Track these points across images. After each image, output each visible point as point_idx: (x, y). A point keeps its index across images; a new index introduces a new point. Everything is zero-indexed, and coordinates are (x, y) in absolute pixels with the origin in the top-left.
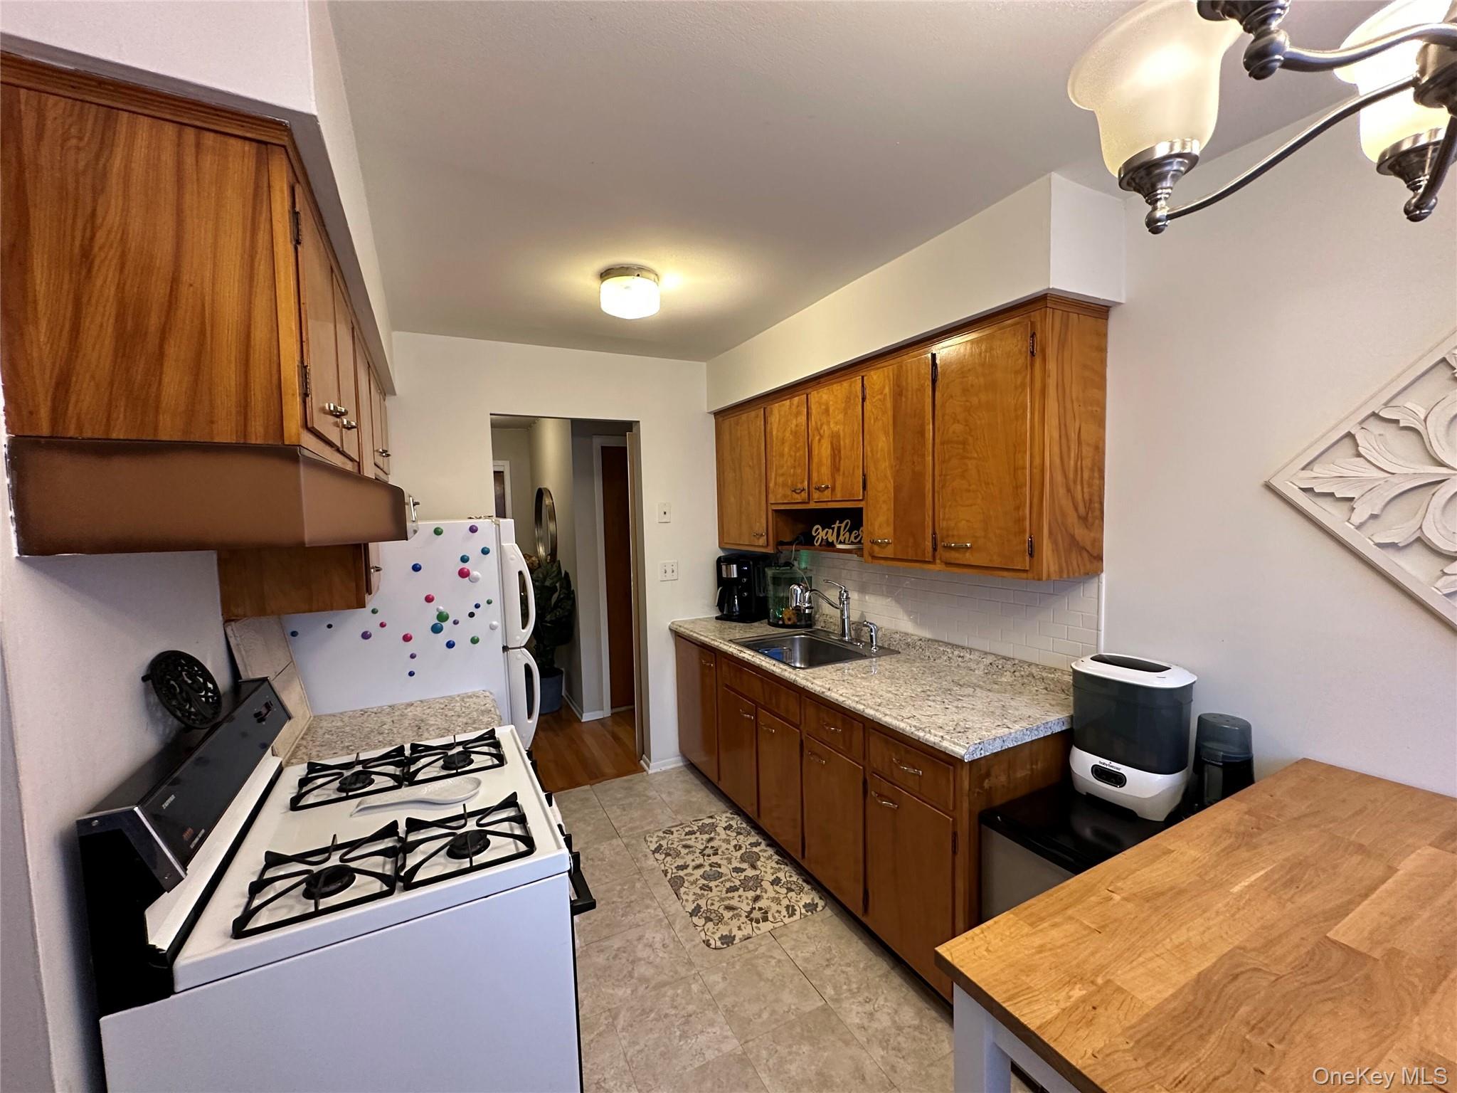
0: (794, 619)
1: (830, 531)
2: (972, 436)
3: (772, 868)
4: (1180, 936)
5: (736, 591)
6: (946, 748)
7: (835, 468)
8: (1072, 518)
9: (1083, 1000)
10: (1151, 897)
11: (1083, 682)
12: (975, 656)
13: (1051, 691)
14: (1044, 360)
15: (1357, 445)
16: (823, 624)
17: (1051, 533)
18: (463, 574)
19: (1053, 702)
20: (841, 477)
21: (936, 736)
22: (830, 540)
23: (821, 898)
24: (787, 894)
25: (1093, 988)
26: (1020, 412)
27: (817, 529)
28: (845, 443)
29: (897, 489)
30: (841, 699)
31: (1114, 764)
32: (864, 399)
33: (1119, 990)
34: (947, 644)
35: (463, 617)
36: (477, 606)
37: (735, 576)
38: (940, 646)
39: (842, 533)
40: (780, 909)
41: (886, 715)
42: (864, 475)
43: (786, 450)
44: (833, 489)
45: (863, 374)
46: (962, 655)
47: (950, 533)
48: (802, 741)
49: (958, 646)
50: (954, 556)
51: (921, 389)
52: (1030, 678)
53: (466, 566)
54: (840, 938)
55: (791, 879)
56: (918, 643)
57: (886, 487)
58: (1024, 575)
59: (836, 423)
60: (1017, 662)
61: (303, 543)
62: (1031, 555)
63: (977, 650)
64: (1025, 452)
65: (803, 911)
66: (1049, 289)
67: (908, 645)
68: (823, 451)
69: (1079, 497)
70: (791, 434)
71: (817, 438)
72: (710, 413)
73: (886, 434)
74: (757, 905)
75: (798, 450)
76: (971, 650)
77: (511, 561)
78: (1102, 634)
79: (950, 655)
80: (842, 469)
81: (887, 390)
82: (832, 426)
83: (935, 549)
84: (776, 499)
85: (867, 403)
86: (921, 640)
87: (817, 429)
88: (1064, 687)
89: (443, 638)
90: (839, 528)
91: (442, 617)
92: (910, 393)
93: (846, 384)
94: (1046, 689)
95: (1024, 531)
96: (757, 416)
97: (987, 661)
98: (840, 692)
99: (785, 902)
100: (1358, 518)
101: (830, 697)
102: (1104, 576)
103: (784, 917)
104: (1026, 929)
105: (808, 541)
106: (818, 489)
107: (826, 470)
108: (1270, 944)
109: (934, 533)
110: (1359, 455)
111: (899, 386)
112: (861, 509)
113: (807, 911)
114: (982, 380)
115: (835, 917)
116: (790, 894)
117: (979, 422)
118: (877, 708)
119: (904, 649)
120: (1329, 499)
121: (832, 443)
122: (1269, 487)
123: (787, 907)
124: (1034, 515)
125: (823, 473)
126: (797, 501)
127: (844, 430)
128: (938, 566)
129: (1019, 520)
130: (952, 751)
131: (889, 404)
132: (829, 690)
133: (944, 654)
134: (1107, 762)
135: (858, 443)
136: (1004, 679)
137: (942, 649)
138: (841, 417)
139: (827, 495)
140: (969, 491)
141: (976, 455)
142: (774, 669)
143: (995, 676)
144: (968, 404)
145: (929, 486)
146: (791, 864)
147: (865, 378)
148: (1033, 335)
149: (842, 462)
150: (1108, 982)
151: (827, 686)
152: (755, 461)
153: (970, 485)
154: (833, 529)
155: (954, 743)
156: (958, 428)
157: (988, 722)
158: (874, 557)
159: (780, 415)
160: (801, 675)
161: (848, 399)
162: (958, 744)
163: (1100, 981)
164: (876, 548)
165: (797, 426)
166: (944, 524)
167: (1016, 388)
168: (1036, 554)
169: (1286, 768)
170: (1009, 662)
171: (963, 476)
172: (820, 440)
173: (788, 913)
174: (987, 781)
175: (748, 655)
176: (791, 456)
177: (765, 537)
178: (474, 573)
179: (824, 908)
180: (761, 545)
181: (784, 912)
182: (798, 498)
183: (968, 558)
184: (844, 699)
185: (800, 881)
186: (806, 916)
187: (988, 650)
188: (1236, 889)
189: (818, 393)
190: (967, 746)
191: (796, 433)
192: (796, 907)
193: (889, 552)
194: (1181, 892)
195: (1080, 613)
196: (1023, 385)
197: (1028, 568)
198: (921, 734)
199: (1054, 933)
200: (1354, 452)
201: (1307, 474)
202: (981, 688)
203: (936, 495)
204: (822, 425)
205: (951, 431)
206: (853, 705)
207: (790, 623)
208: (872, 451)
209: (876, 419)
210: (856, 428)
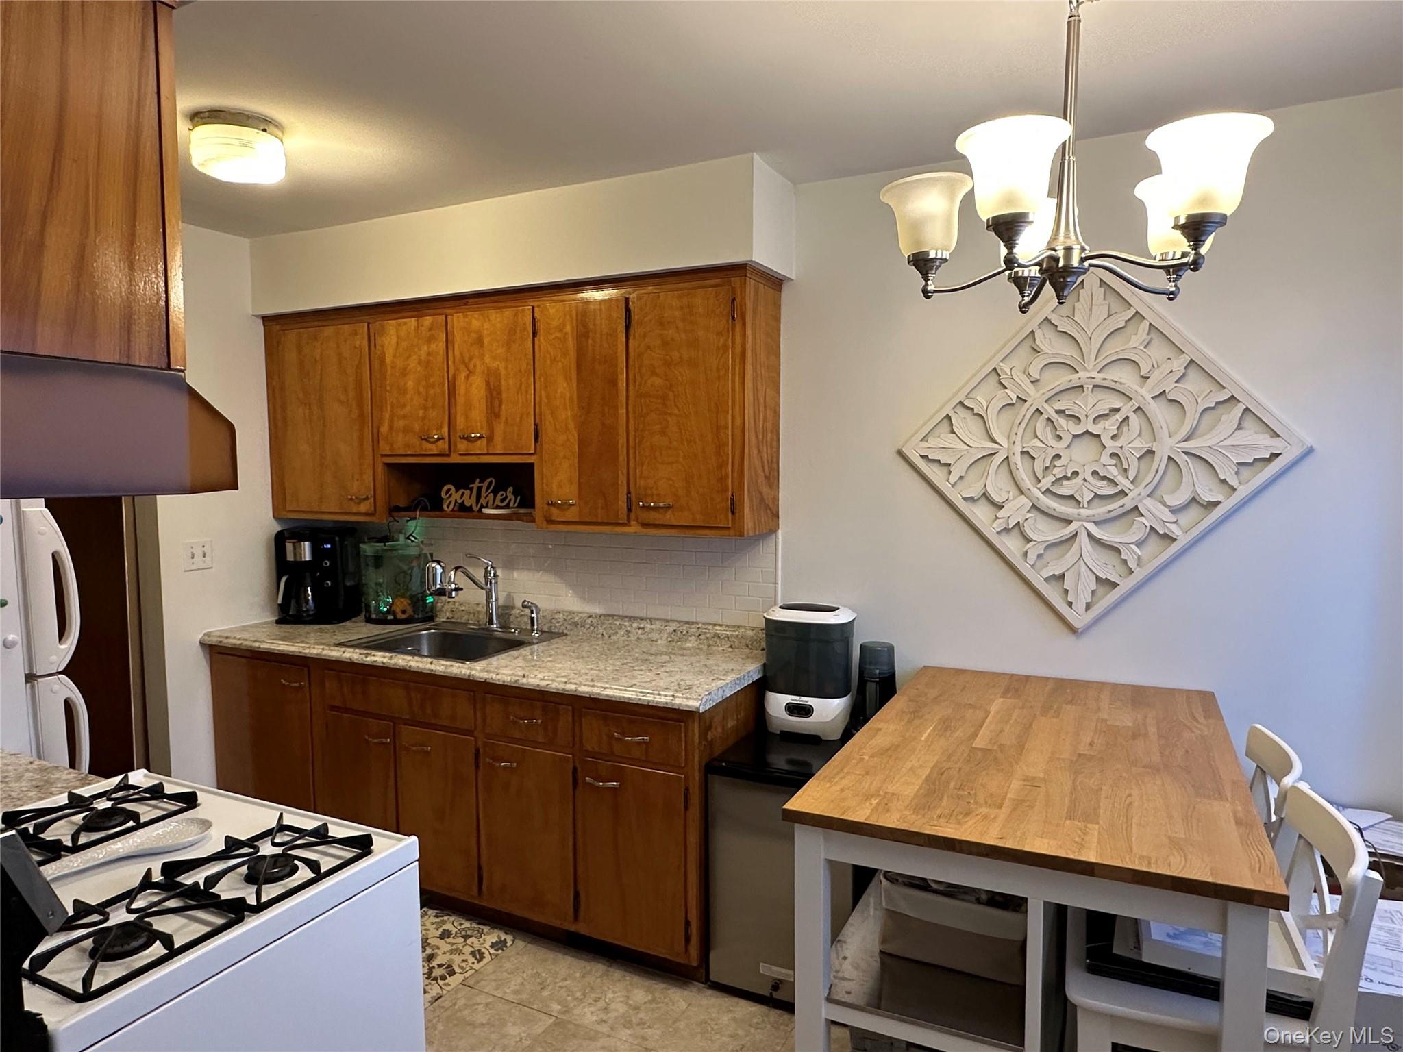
0: (410, 611)
1: (467, 492)
2: (673, 392)
3: (433, 924)
4: (909, 765)
5: (308, 581)
6: (680, 704)
7: (493, 413)
8: (761, 479)
9: (878, 804)
10: (883, 752)
11: (775, 629)
12: (657, 625)
13: (736, 648)
14: (744, 324)
15: (952, 425)
16: (448, 615)
17: (749, 491)
19: (743, 657)
20: (502, 425)
21: (666, 696)
22: (467, 504)
23: (507, 934)
24: (465, 941)
25: (880, 798)
26: (722, 373)
27: (449, 490)
28: (508, 385)
29: (582, 443)
30: (543, 683)
31: (803, 698)
32: (534, 335)
33: (893, 794)
34: (623, 617)
37: (307, 559)
38: (616, 620)
39: (483, 494)
40: (465, 958)
41: (605, 688)
42: (536, 425)
43: (410, 384)
44: (490, 439)
45: (535, 304)
46: (642, 626)
47: (649, 492)
48: (477, 751)
49: (635, 618)
50: (654, 517)
51: (612, 334)
52: (715, 639)
54: (545, 960)
55: (463, 927)
56: (589, 621)
57: (568, 440)
58: (725, 532)
59: (494, 358)
60: (700, 625)
62: (733, 513)
63: (658, 619)
64: (728, 413)
65: (492, 951)
66: (751, 261)
67: (576, 624)
68: (473, 390)
69: (765, 456)
70: (420, 363)
71: (464, 374)
72: (257, 316)
73: (567, 379)
74: (435, 963)
75: (433, 386)
76: (651, 620)
77: (39, 537)
78: (779, 586)
79: (629, 629)
80: (503, 413)
81: (568, 328)
82: (487, 360)
83: (629, 510)
84: (391, 450)
85: (541, 338)
86: (591, 616)
87: (464, 362)
88: (748, 642)
90: (480, 489)
92: (598, 335)
93: (508, 313)
94: (731, 647)
95: (726, 490)
96: (356, 333)
97: (673, 626)
98: (540, 676)
99: (468, 950)
100: (953, 479)
101: (528, 684)
102: (780, 532)
103: (473, 963)
104: (828, 785)
105: (433, 505)
106: (467, 438)
107: (478, 414)
108: (949, 757)
109: (629, 493)
110: (953, 432)
111: (584, 327)
112: (532, 465)
113: (497, 950)
114: (683, 336)
115: (529, 945)
116: (469, 941)
117: (680, 378)
118: (592, 684)
119: (572, 630)
120: (936, 464)
121: (488, 383)
122: (900, 453)
123: (473, 953)
124: (736, 474)
125: (473, 416)
126: (431, 453)
127: (506, 368)
128: (634, 528)
129: (721, 479)
130: (686, 705)
131: (571, 343)
132: (524, 676)
133: (620, 628)
134: (797, 698)
135: (528, 387)
136: (689, 645)
137: (618, 623)
138: (501, 351)
139: (481, 446)
140: (670, 448)
141: (676, 411)
142: (433, 667)
143: (679, 643)
144: (668, 357)
145: (622, 441)
146: (454, 913)
147: (536, 309)
148: (734, 300)
149: (503, 407)
150: (886, 793)
151: (521, 673)
152: (351, 394)
153: (671, 442)
154: (471, 489)
155: (687, 698)
156: (658, 381)
157: (702, 679)
158: (550, 521)
159: (398, 337)
160: (478, 668)
161: (511, 331)
162: (690, 698)
163: (882, 793)
164: (554, 511)
165: (429, 354)
166: (641, 483)
167: (718, 348)
168: (737, 511)
169: (918, 673)
170: (693, 626)
171: (663, 432)
172: (467, 377)
173: (476, 959)
174: (709, 733)
175: (380, 658)
176: (419, 393)
177: (372, 499)
179: (513, 941)
180: (359, 512)
181: (471, 959)
182: (434, 449)
183: (669, 517)
184: (547, 683)
185: (474, 925)
186: (497, 955)
187: (669, 618)
188: (923, 738)
189: (465, 317)
190: (700, 698)
191: (428, 362)
192: (483, 950)
193: (571, 514)
194: (898, 746)
195: (760, 570)
196: (725, 348)
197: (730, 526)
198: (650, 698)
199: (844, 782)
200: (949, 429)
201: (924, 444)
202: (674, 654)
203: (631, 451)
204: (471, 359)
205: (649, 382)
206: (561, 686)
207: (404, 616)
208: (548, 397)
209: (554, 360)
210: (524, 367)
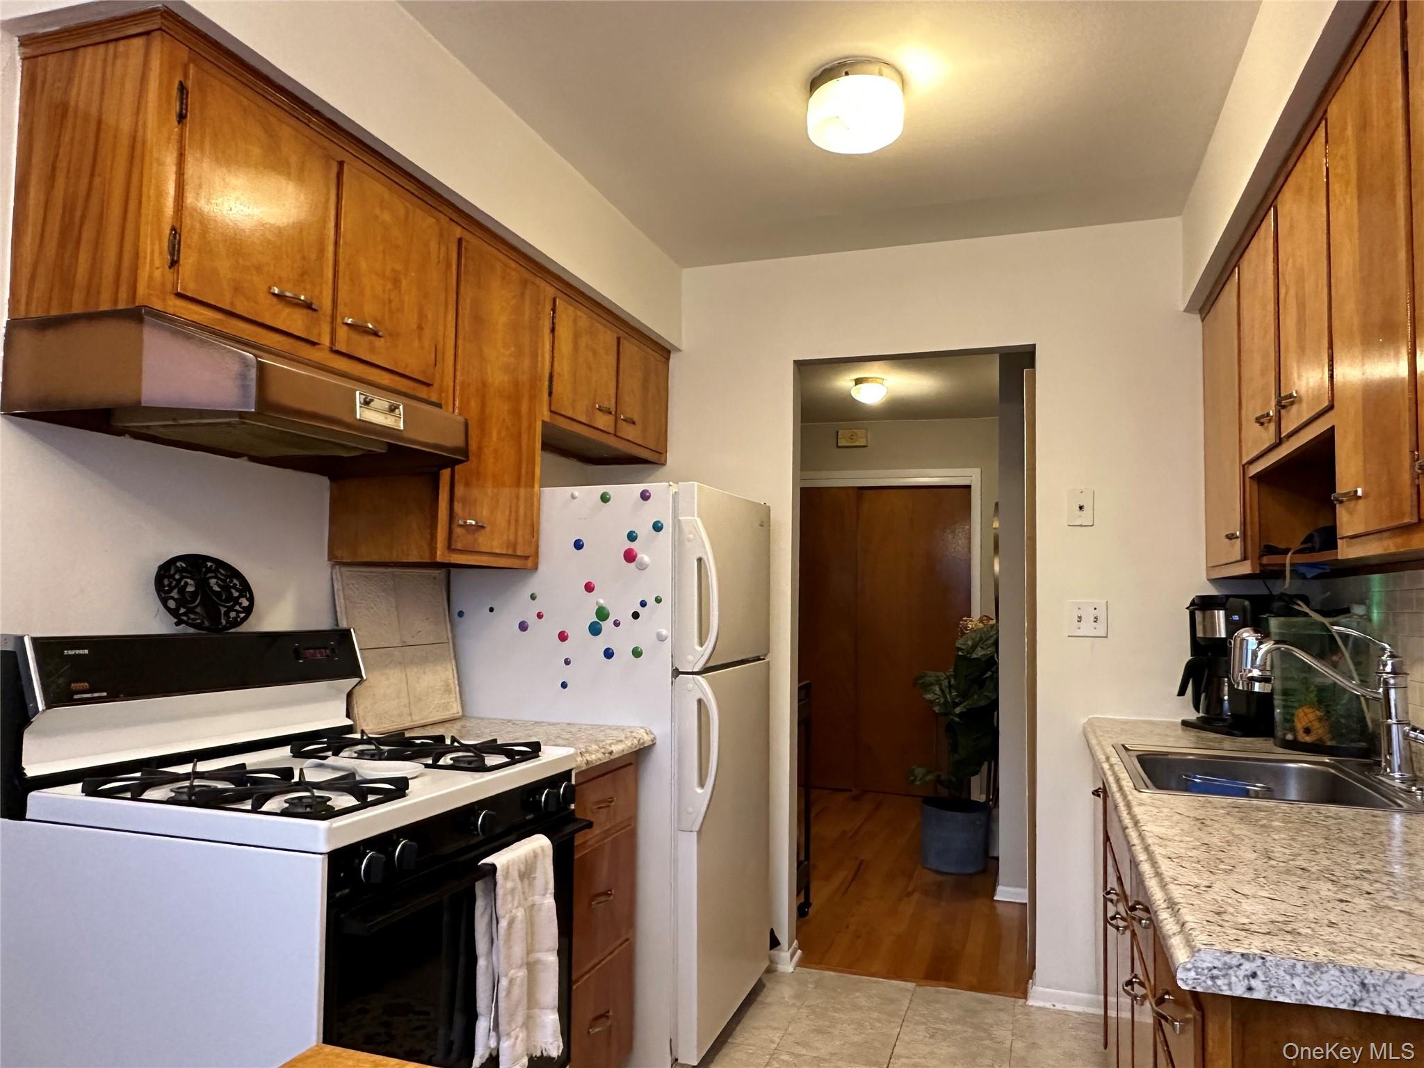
0: (1319, 732)
7: (1301, 350)
18: (630, 556)
28: (1310, 285)
35: (626, 618)
36: (643, 604)
37: (1223, 636)
43: (1255, 340)
44: (1299, 398)
53: (633, 545)
59: (1300, 247)
61: (139, 402)
68: (1289, 319)
70: (1259, 301)
71: (1283, 295)
73: (1351, 232)
75: (1266, 332)
77: (687, 542)
80: (1307, 347)
81: (1349, 127)
82: (1296, 254)
84: (1247, 453)
87: (1283, 274)
89: (601, 643)
91: (602, 614)
92: (1376, 111)
93: (1309, 153)
96: (1231, 288)
111: (1362, 107)
121: (1297, 296)
126: (1267, 445)
127: (1308, 256)
139: (1293, 417)
149: (1307, 331)
152: (1229, 383)
158: (1345, 540)
161: (1311, 184)
164: (1344, 517)
165: (1264, 282)
172: (1285, 298)
176: (1260, 351)
178: (644, 557)
180: (1237, 559)
182: (1267, 437)
189: (1283, 194)
191: (1264, 296)
193: (1359, 519)
204: (1287, 264)
207: (1308, 739)
